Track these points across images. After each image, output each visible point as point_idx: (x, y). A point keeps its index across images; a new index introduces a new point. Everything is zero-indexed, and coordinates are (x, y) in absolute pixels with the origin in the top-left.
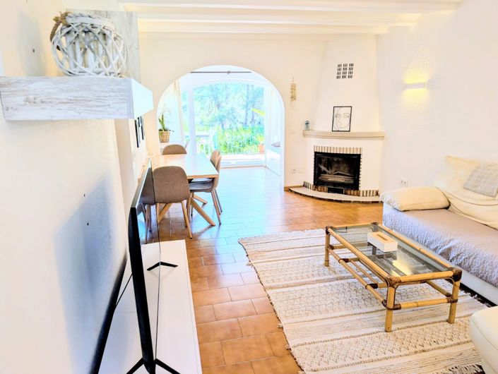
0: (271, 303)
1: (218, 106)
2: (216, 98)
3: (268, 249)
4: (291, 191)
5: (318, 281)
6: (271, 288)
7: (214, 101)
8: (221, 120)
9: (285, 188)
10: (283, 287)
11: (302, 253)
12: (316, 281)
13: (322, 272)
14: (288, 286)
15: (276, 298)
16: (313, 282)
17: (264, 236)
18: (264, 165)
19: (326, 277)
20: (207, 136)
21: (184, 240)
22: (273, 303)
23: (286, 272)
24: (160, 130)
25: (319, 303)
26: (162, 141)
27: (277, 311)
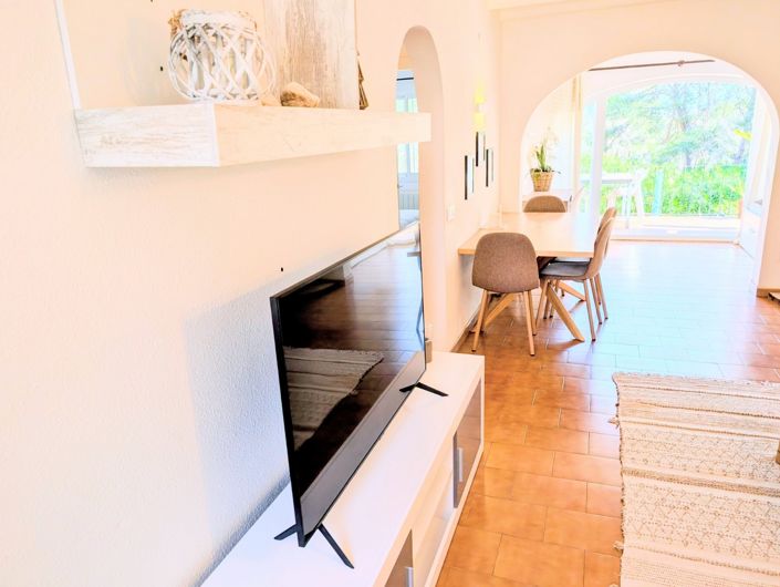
0: (622, 501)
1: (685, 125)
2: (681, 109)
3: (665, 401)
4: (773, 298)
5: (742, 488)
6: (635, 473)
7: (677, 116)
8: (688, 150)
9: (759, 290)
10: (660, 479)
11: (735, 425)
12: (740, 486)
13: (763, 471)
14: (671, 480)
15: (636, 495)
16: (731, 488)
17: (668, 378)
18: (736, 241)
19: (767, 485)
20: (629, 181)
21: (483, 357)
22: (626, 501)
23: (682, 452)
24: (537, 171)
25: (724, 530)
26: (537, 189)
27: (626, 517)
